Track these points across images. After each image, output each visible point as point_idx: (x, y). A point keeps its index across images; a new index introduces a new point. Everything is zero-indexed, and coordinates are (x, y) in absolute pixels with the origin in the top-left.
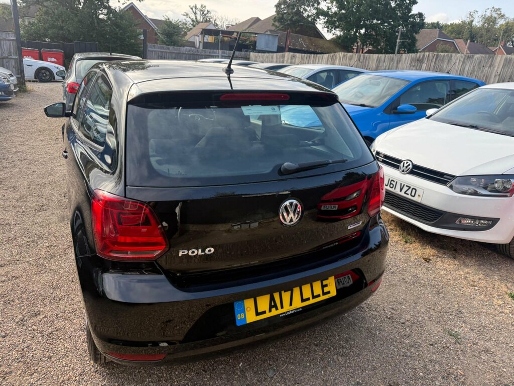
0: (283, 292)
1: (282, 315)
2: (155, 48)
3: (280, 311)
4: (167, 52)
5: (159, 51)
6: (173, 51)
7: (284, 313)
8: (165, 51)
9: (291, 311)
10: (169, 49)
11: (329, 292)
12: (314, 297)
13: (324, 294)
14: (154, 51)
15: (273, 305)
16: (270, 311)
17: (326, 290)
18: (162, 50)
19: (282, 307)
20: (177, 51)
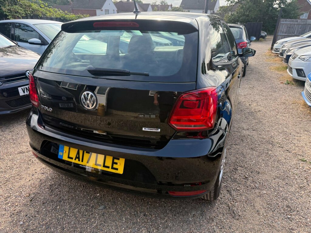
0: (85, 152)
1: (81, 166)
2: (286, 22)
3: (80, 163)
4: (295, 24)
5: (288, 24)
6: (300, 23)
7: (83, 165)
8: (293, 23)
9: (87, 166)
10: (297, 21)
11: (117, 169)
12: (104, 166)
13: (113, 168)
14: (285, 24)
15: (78, 157)
16: (75, 159)
17: (115, 166)
18: (291, 23)
19: (82, 161)
20: (304, 23)
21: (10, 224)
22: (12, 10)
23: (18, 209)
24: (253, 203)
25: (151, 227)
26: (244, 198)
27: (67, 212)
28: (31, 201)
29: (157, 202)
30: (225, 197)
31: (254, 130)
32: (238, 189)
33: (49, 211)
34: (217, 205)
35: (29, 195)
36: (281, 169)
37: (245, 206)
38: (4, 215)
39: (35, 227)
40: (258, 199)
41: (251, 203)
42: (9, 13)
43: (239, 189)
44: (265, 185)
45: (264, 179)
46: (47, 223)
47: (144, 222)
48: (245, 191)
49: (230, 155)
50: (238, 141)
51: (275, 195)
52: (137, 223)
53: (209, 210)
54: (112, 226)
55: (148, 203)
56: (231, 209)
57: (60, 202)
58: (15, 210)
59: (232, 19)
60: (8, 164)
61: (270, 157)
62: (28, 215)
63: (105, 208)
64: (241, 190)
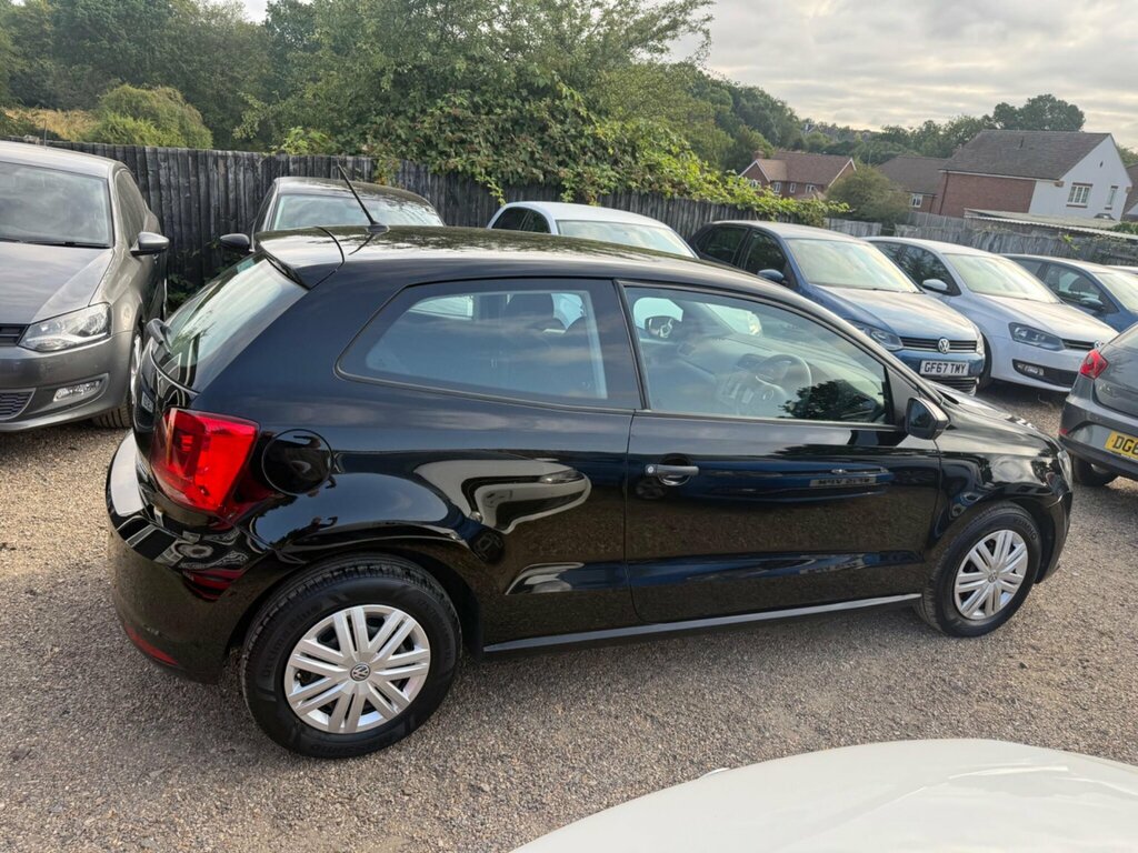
22: (586, 175)
26: (376, 813)
34: (302, 773)
42: (574, 182)
53: (268, 768)
64: (407, 798)
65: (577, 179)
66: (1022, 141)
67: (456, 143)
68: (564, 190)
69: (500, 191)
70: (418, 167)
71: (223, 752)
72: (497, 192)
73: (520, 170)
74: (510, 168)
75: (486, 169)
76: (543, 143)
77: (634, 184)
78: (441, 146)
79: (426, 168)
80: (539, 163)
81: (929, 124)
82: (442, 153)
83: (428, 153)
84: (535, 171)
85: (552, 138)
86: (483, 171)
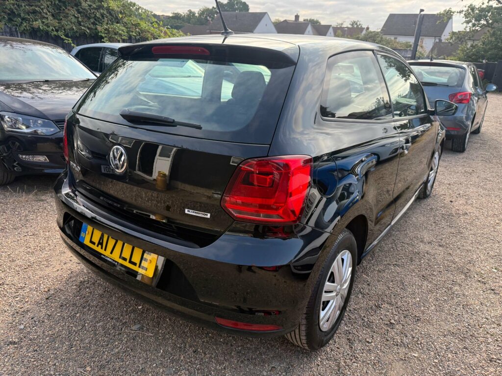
0: (110, 237)
3: (103, 251)
7: (105, 256)
9: (110, 258)
11: (146, 269)
13: (140, 266)
15: (100, 243)
16: (98, 246)
17: (143, 264)
21: (8, 325)
22: (110, 29)
23: (27, 306)
24: (385, 370)
25: (196, 372)
26: (373, 358)
27: (86, 325)
28: (47, 299)
29: (221, 336)
30: (338, 350)
31: (440, 246)
32: (368, 340)
33: (64, 318)
34: (319, 359)
35: (49, 290)
36: (464, 321)
37: (369, 372)
38: (5, 312)
39: (36, 337)
40: (398, 365)
41: (383, 369)
42: (106, 33)
43: (370, 341)
44: (421, 343)
45: (423, 333)
46: (54, 334)
47: (189, 362)
48: (379, 346)
49: (379, 281)
50: (403, 261)
51: (434, 364)
52: (177, 361)
53: (302, 366)
54: (140, 358)
55: (208, 333)
56: (341, 371)
57: (84, 307)
58: (21, 308)
59: (472, 53)
60: (40, 243)
61: (452, 295)
62: (35, 319)
63: (141, 329)
64: (373, 344)
65: (106, 32)
66: (236, 16)
67: (31, 13)
68: (103, 38)
69: (70, 39)
70: (10, 29)
71: (270, 371)
72: (69, 40)
73: (74, 28)
74: (68, 27)
75: (55, 27)
76: (79, 12)
77: (134, 34)
78: (22, 15)
79: (16, 28)
80: (82, 23)
81: (190, 11)
82: (23, 19)
83: (15, 19)
84: (83, 28)
85: (84, 9)
86: (54, 29)
